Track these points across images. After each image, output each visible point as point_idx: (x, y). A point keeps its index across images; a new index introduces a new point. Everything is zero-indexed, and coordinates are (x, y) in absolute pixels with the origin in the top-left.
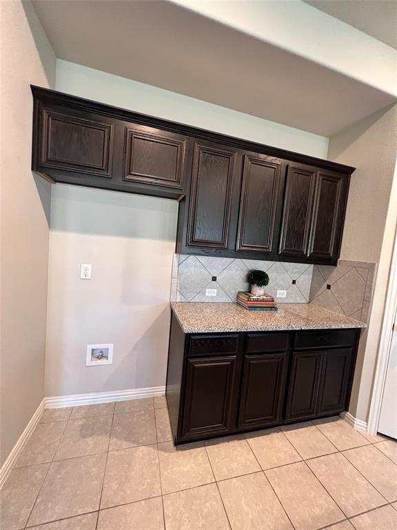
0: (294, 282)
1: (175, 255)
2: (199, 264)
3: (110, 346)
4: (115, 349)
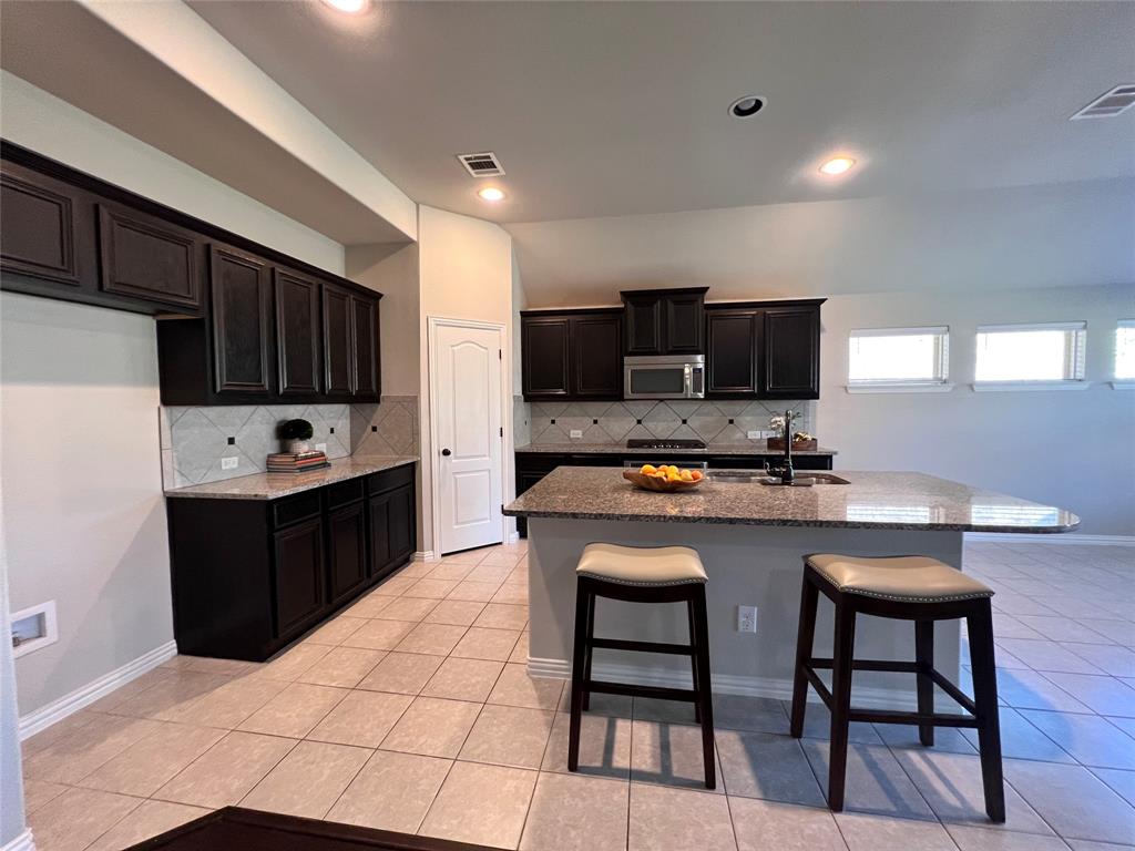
0: (332, 431)
1: (163, 409)
2: (205, 420)
3: (49, 609)
4: (57, 615)
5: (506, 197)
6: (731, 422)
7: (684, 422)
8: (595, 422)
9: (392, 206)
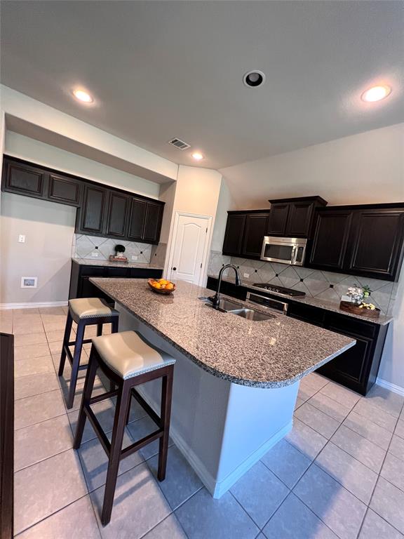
0: (141, 253)
1: (74, 234)
3: (36, 279)
4: (38, 281)
5: (204, 158)
6: (332, 286)
7: (302, 280)
8: (256, 271)
9: (165, 168)
